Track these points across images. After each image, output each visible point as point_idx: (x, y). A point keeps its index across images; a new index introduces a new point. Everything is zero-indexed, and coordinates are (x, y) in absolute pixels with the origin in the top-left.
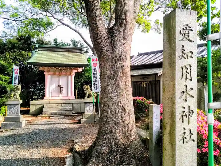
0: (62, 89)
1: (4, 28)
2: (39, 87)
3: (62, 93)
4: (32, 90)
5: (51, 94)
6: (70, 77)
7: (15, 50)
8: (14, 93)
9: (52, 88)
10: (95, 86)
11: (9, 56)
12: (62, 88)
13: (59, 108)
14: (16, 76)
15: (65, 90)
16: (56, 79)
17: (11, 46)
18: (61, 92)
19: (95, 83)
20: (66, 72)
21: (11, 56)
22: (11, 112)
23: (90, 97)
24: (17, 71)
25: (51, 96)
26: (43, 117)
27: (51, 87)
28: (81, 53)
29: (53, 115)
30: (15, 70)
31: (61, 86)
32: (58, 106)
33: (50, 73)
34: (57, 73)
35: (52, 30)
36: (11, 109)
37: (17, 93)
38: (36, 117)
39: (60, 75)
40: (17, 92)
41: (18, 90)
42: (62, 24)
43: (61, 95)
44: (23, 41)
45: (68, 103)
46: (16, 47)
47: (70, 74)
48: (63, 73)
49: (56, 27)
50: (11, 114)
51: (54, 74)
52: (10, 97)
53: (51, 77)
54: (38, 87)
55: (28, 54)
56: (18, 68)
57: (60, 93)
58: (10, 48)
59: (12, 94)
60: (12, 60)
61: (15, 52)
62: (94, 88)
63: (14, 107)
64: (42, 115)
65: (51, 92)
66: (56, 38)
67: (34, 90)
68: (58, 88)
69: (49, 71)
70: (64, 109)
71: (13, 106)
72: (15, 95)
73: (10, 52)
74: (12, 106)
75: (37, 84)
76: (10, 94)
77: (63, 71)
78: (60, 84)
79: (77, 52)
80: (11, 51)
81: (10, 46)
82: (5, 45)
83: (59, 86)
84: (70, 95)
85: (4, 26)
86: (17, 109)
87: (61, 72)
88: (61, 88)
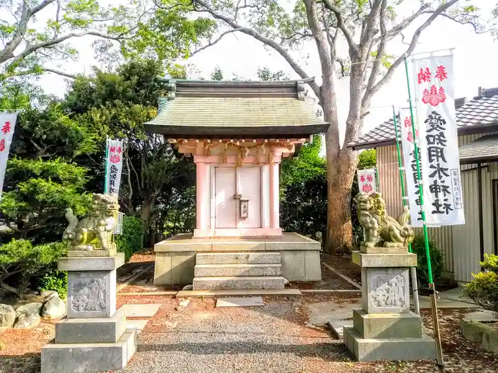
0: (245, 207)
1: (96, 58)
2: (178, 200)
3: (244, 218)
4: (162, 206)
5: (213, 220)
6: (266, 169)
7: (116, 101)
8: (90, 228)
9: (217, 204)
10: (441, 195)
11: (101, 117)
12: (246, 203)
13: (243, 267)
14: (114, 169)
15: (252, 209)
16: (226, 177)
17: (106, 91)
18: (240, 215)
19: (439, 183)
20: (256, 156)
21: (104, 118)
22: (80, 302)
23: (389, 244)
24: (116, 153)
25: (213, 227)
26: (194, 297)
27: (213, 200)
28: (296, 97)
29: (225, 290)
30: (113, 150)
31: (241, 196)
32: (237, 258)
33: (209, 159)
34: (231, 160)
35: (210, 45)
36: (82, 291)
37: (102, 228)
38: (174, 297)
39: (238, 165)
40: (102, 222)
41: (108, 214)
42: (233, 29)
43: (241, 224)
44: (136, 77)
45: (266, 251)
46: (118, 94)
47: (268, 162)
48: (248, 159)
49: (220, 38)
50: (81, 308)
51: (223, 160)
52: (75, 242)
53: (213, 170)
54: (175, 200)
55: (148, 113)
56: (119, 146)
57: (240, 217)
58: (103, 96)
59: (85, 230)
60: (107, 128)
61: (114, 105)
62: (436, 204)
63: (93, 281)
64: (191, 289)
65: (213, 215)
66: (219, 71)
67: (166, 206)
68: (234, 202)
69: (207, 154)
70: (256, 272)
71: (87, 280)
72: (94, 235)
73: (102, 106)
74: (85, 279)
75: (174, 192)
76: (78, 231)
77: (248, 151)
78: (240, 192)
79: (284, 96)
80: (105, 105)
81: (104, 92)
82: (92, 91)
83: (236, 197)
84: (266, 223)
85: (95, 55)
86: (104, 291)
87: (243, 156)
88: (241, 201)
